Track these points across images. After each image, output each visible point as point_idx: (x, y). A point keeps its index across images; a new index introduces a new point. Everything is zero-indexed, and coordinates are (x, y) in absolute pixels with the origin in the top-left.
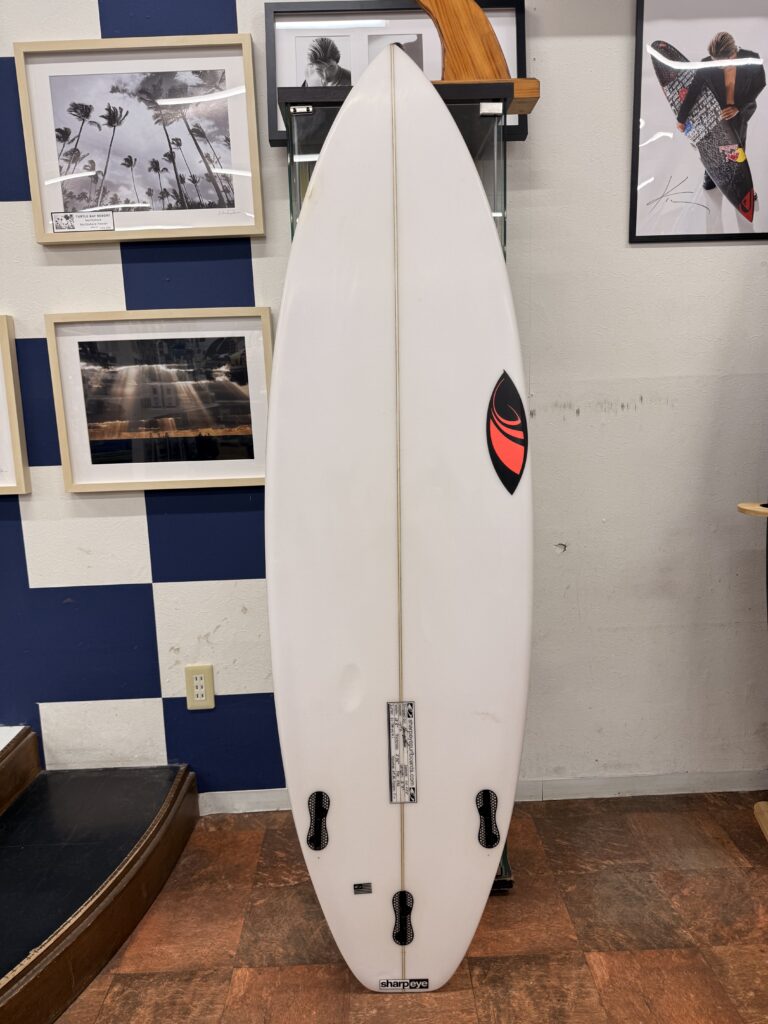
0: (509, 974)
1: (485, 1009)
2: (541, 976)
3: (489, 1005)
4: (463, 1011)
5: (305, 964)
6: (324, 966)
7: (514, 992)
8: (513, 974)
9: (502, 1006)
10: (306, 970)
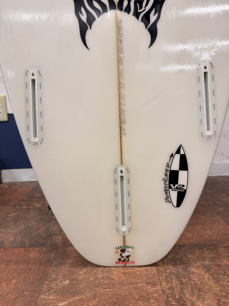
0: (186, 256)
1: (168, 282)
2: (214, 258)
3: (172, 279)
4: (148, 284)
5: (25, 247)
6: (37, 249)
7: (193, 269)
8: (189, 256)
9: (184, 280)
10: (24, 251)
